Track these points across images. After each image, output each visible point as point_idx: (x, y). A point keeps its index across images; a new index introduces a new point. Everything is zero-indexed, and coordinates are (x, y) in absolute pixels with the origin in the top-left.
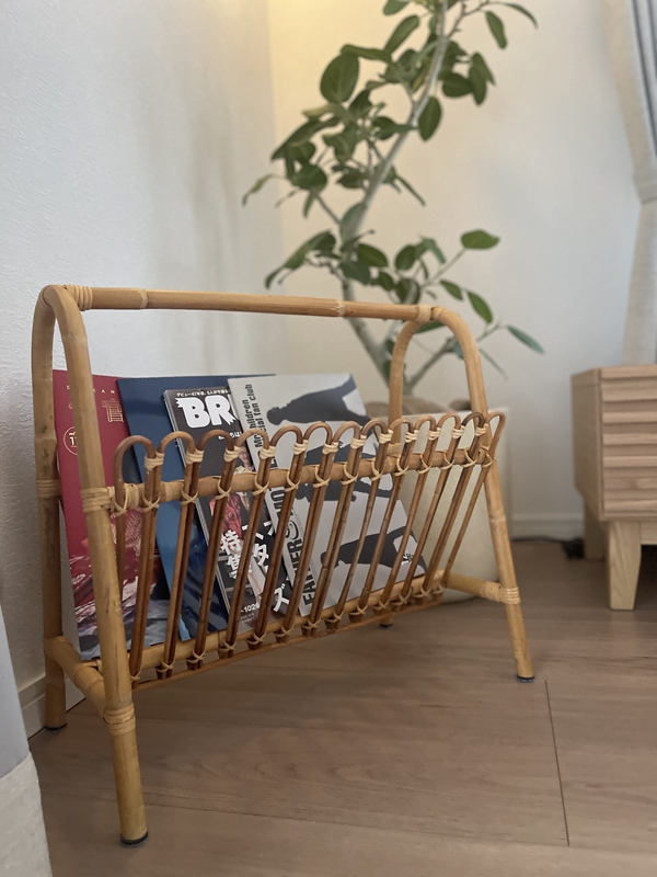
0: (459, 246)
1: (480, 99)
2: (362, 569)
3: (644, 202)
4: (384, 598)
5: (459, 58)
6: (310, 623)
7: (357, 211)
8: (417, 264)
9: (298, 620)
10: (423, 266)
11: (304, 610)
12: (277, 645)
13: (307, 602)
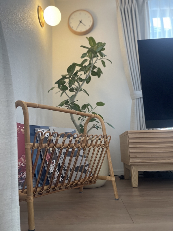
0: (96, 105)
1: (99, 76)
2: (79, 173)
3: (132, 100)
4: (84, 180)
5: (95, 68)
6: (67, 185)
7: (74, 96)
8: (87, 108)
9: (65, 184)
10: (88, 108)
11: (66, 182)
12: (60, 191)
13: (67, 180)
